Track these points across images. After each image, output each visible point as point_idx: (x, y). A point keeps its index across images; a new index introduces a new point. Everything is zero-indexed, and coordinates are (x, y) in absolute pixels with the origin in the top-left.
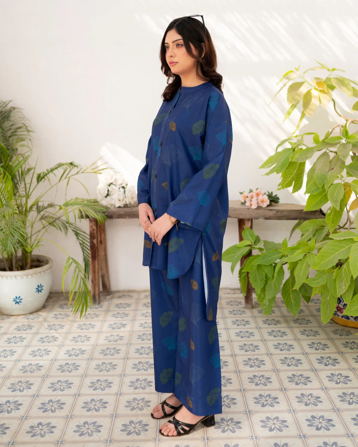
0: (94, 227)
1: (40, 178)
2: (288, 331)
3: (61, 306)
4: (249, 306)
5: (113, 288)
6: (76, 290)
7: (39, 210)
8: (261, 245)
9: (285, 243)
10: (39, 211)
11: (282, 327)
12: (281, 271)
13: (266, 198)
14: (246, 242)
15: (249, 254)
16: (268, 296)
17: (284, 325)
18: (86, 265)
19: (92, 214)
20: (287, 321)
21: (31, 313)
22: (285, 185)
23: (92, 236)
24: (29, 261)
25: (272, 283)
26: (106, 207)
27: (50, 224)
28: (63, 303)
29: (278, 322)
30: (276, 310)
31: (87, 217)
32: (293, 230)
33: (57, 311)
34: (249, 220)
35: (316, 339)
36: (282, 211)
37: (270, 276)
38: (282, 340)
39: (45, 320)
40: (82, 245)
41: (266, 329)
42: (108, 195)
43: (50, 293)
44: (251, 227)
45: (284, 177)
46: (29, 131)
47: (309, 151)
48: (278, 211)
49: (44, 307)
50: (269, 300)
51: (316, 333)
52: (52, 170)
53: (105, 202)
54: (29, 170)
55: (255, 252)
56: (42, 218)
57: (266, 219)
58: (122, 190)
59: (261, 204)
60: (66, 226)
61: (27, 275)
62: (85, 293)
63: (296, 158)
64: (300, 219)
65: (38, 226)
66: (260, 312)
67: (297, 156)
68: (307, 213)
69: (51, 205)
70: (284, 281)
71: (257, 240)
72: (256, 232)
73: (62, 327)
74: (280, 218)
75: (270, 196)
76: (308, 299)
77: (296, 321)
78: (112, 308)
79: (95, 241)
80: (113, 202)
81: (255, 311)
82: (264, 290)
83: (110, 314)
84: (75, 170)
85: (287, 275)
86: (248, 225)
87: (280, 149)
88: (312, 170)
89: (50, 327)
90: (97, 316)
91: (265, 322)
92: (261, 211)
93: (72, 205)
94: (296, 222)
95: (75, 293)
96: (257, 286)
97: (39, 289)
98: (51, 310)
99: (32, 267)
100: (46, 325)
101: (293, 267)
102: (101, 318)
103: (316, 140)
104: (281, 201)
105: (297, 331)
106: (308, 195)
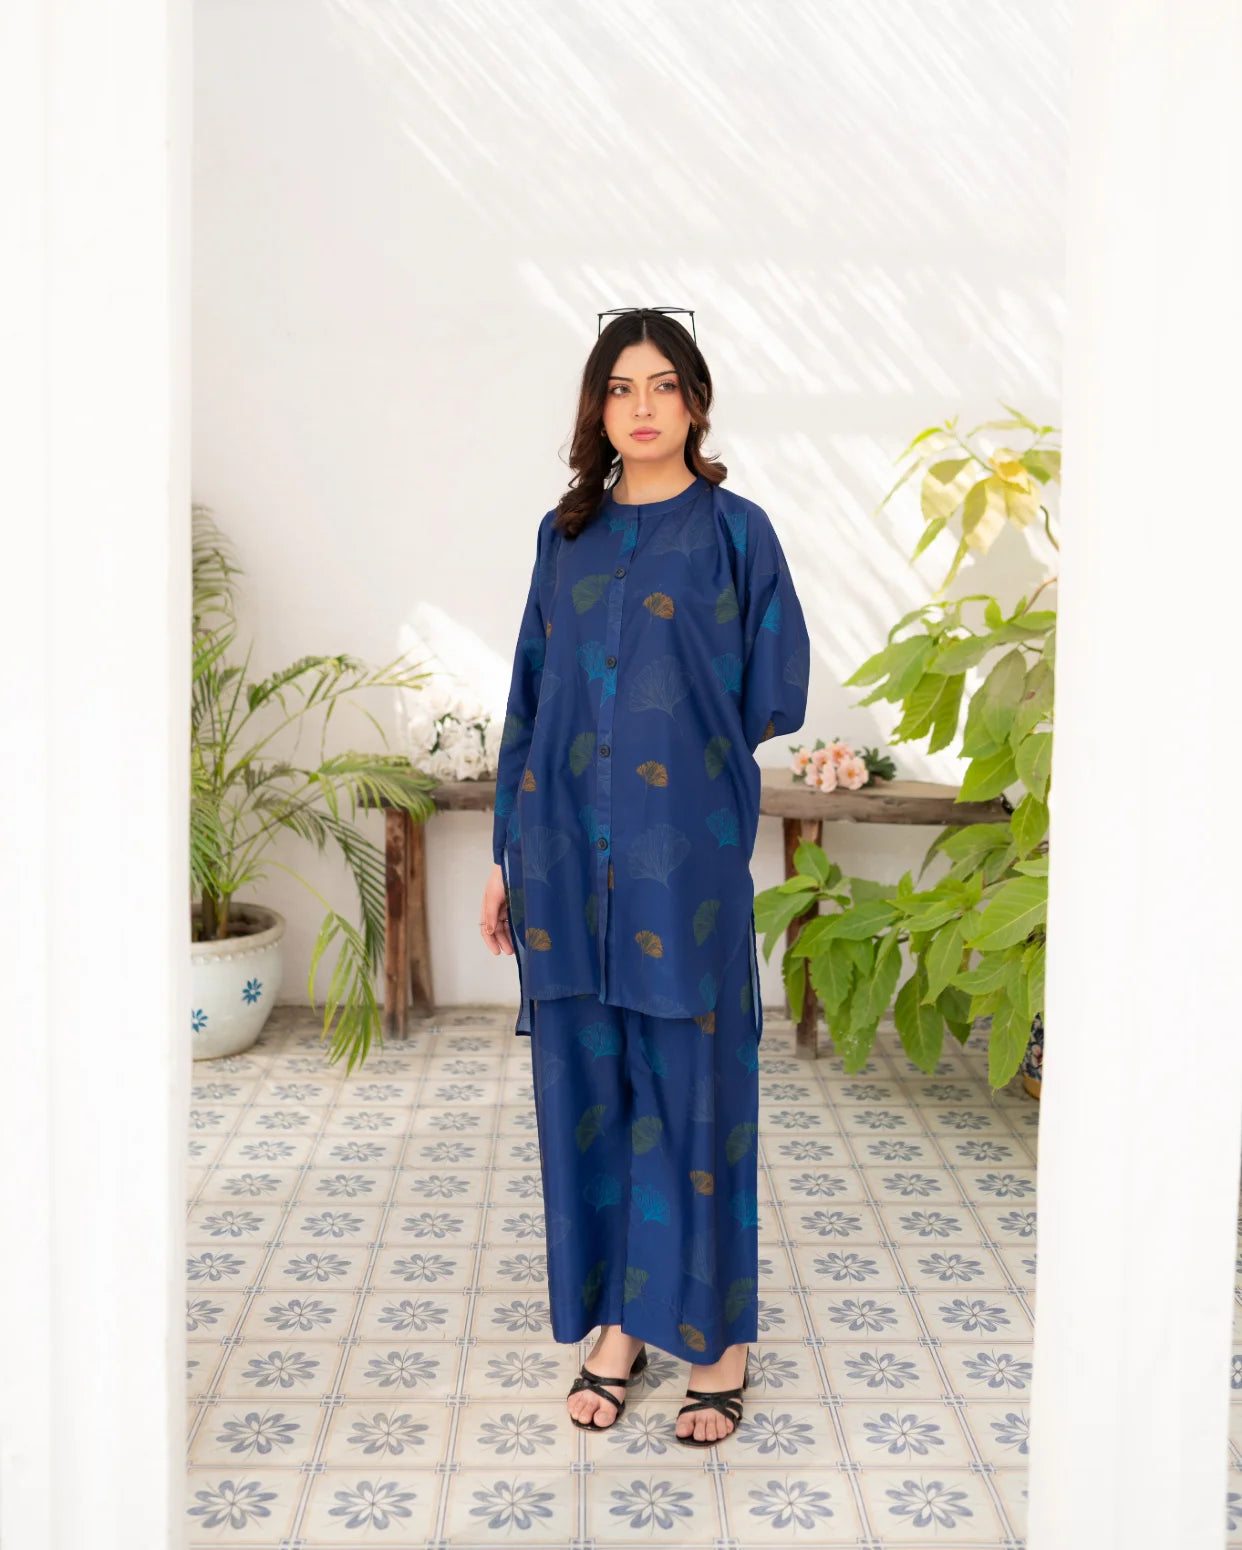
0: (399, 832)
1: (257, 697)
2: (907, 1114)
3: (305, 1042)
4: (808, 1050)
5: (441, 997)
6: (344, 1000)
7: (252, 780)
8: (842, 889)
9: (905, 884)
10: (251, 786)
11: (895, 1105)
12: (894, 958)
13: (859, 764)
14: (804, 880)
15: (812, 912)
16: (859, 1019)
17: (901, 1100)
18: (371, 933)
19: (398, 797)
20: (906, 1093)
21: (226, 1057)
22: (909, 730)
23: (392, 856)
24: (223, 918)
25: (868, 987)
26: (433, 779)
27: (280, 820)
28: (306, 1032)
29: (884, 1093)
30: (879, 1062)
31: (385, 803)
32: (932, 853)
33: (295, 1053)
34: (812, 822)
35: (979, 1136)
36: (902, 801)
37: (863, 969)
38: (891, 1135)
39: (267, 1073)
40: (361, 878)
41: (851, 1108)
42: (437, 747)
43: (275, 1008)
44: (819, 842)
45: (910, 711)
46: (226, 570)
47: (973, 649)
48: (890, 801)
49: (258, 1043)
50: (860, 1031)
51: (982, 1120)
52: (289, 676)
53: (428, 766)
54: (229, 674)
55: (827, 908)
56: (260, 804)
57: (859, 820)
58: (475, 734)
59: (845, 782)
60: (320, 826)
61: (221, 955)
62: (367, 1009)
63: (938, 664)
64: (947, 823)
65: (251, 822)
66: (837, 1067)
67: (941, 659)
68: (965, 806)
69: (282, 770)
70: (900, 984)
71: (833, 876)
72: (832, 855)
73: (315, 1091)
74: (894, 819)
75: (870, 760)
76: (962, 1032)
77: (931, 1091)
78: (440, 1049)
79: (400, 870)
80: (451, 766)
81: (824, 1066)
82: (846, 1006)
83: (438, 1063)
84: (348, 678)
85: (908, 968)
86: (809, 835)
87: (901, 637)
88: (981, 696)
89: (283, 1092)
90: (404, 1067)
91: (849, 1092)
92: (845, 801)
93: (341, 770)
94: (940, 829)
95: (341, 1008)
96: (829, 998)
97: (251, 993)
98: (280, 1049)
99: (229, 934)
100: (271, 1086)
101: (924, 944)
102: (413, 1072)
103: (992, 619)
104: (899, 775)
105: (932, 1116)
106: (968, 761)
